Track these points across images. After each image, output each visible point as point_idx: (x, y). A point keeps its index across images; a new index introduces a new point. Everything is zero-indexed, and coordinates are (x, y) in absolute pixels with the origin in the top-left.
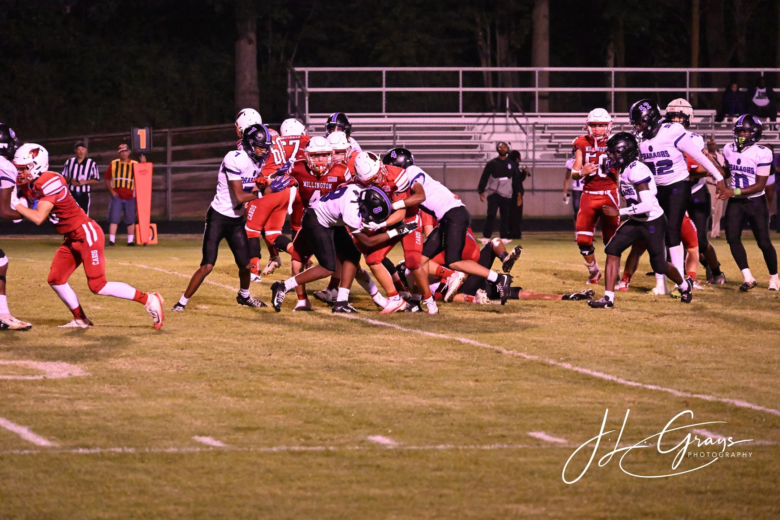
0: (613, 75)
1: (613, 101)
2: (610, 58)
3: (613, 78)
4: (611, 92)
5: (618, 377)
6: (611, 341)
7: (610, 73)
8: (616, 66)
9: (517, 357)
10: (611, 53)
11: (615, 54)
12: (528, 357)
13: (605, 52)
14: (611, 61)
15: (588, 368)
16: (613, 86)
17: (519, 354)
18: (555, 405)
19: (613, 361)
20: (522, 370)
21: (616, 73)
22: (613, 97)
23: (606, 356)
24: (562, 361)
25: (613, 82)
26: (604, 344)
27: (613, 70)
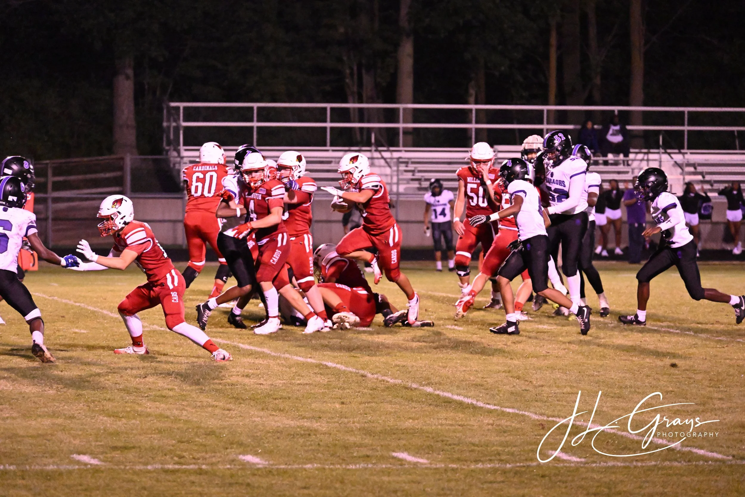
0: (474, 112)
1: (473, 136)
2: (471, 94)
3: (474, 115)
4: (471, 129)
5: (477, 401)
6: (471, 366)
7: (471, 110)
8: (476, 103)
9: (380, 381)
10: (472, 91)
11: (476, 92)
12: (392, 381)
13: (467, 90)
14: (472, 98)
15: (448, 392)
16: (474, 122)
17: (383, 378)
18: (417, 427)
19: (472, 385)
20: (385, 393)
21: (477, 110)
22: (474, 133)
23: (466, 380)
24: (423, 386)
25: (474, 119)
26: (464, 369)
27: (474, 107)
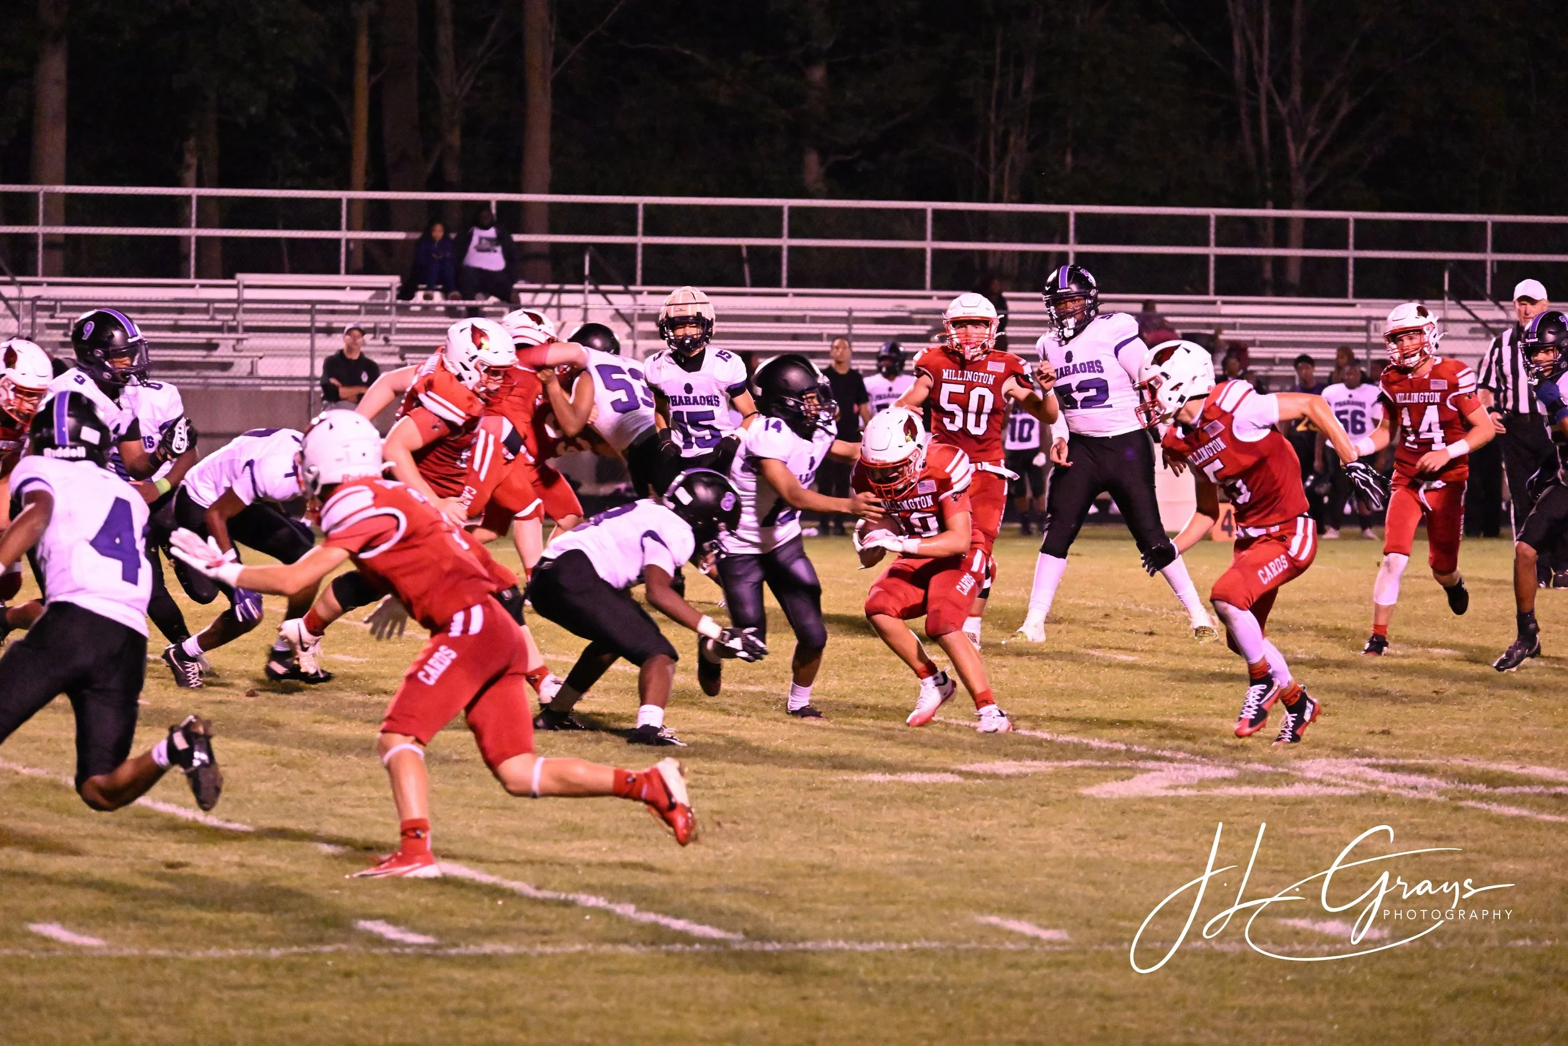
0: (194, 202)
1: (193, 254)
2: (189, 167)
3: (194, 210)
4: (188, 238)
7: (188, 198)
8: (200, 184)
10: (191, 160)
11: (200, 160)
13: (179, 157)
14: (191, 175)
16: (194, 224)
20: (13, 797)
21: (200, 198)
22: (193, 247)
25: (194, 217)
27: (194, 192)
